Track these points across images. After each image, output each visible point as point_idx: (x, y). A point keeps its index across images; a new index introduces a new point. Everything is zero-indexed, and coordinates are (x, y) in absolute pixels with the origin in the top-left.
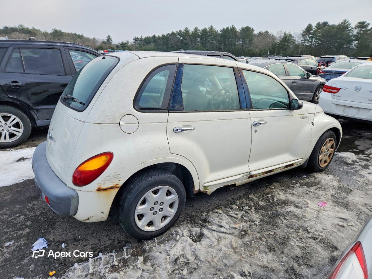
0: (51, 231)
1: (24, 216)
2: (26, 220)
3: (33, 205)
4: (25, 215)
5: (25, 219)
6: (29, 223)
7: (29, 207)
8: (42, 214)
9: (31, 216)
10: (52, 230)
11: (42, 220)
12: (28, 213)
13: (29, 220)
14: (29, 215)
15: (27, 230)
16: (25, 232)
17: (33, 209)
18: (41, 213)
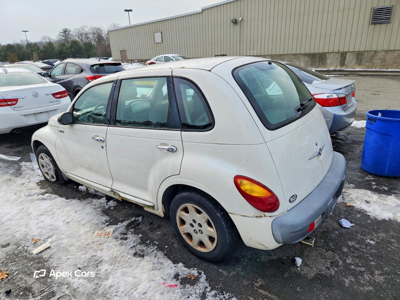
0: (331, 229)
1: (346, 261)
2: (346, 255)
3: (329, 269)
4: (344, 261)
5: (347, 257)
6: (345, 250)
7: (336, 269)
8: (327, 250)
9: (339, 255)
10: (329, 229)
11: (332, 243)
12: (341, 263)
13: (343, 253)
14: (340, 258)
15: (350, 244)
16: (353, 243)
17: (332, 263)
18: (328, 252)
